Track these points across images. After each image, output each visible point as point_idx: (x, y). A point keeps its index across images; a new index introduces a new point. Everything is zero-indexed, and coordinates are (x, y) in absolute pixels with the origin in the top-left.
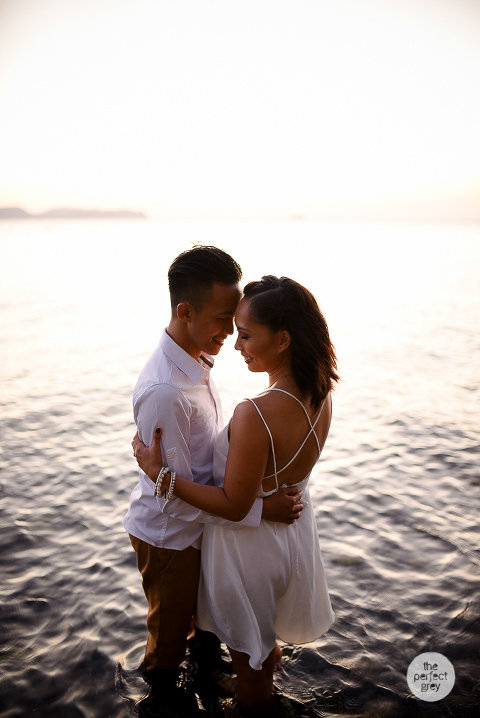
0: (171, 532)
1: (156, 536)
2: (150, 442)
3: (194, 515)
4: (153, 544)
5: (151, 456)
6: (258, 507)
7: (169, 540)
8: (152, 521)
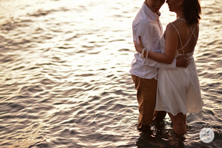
0: (147, 72)
1: (142, 74)
2: (138, 42)
3: (153, 64)
4: (141, 77)
5: (139, 46)
6: (175, 61)
7: (146, 75)
8: (141, 69)
